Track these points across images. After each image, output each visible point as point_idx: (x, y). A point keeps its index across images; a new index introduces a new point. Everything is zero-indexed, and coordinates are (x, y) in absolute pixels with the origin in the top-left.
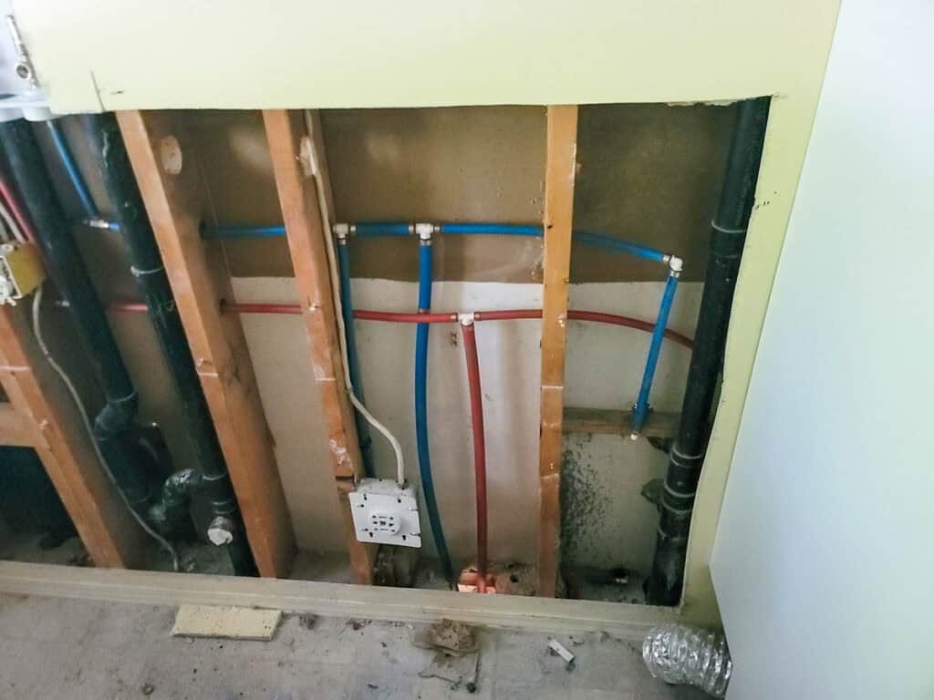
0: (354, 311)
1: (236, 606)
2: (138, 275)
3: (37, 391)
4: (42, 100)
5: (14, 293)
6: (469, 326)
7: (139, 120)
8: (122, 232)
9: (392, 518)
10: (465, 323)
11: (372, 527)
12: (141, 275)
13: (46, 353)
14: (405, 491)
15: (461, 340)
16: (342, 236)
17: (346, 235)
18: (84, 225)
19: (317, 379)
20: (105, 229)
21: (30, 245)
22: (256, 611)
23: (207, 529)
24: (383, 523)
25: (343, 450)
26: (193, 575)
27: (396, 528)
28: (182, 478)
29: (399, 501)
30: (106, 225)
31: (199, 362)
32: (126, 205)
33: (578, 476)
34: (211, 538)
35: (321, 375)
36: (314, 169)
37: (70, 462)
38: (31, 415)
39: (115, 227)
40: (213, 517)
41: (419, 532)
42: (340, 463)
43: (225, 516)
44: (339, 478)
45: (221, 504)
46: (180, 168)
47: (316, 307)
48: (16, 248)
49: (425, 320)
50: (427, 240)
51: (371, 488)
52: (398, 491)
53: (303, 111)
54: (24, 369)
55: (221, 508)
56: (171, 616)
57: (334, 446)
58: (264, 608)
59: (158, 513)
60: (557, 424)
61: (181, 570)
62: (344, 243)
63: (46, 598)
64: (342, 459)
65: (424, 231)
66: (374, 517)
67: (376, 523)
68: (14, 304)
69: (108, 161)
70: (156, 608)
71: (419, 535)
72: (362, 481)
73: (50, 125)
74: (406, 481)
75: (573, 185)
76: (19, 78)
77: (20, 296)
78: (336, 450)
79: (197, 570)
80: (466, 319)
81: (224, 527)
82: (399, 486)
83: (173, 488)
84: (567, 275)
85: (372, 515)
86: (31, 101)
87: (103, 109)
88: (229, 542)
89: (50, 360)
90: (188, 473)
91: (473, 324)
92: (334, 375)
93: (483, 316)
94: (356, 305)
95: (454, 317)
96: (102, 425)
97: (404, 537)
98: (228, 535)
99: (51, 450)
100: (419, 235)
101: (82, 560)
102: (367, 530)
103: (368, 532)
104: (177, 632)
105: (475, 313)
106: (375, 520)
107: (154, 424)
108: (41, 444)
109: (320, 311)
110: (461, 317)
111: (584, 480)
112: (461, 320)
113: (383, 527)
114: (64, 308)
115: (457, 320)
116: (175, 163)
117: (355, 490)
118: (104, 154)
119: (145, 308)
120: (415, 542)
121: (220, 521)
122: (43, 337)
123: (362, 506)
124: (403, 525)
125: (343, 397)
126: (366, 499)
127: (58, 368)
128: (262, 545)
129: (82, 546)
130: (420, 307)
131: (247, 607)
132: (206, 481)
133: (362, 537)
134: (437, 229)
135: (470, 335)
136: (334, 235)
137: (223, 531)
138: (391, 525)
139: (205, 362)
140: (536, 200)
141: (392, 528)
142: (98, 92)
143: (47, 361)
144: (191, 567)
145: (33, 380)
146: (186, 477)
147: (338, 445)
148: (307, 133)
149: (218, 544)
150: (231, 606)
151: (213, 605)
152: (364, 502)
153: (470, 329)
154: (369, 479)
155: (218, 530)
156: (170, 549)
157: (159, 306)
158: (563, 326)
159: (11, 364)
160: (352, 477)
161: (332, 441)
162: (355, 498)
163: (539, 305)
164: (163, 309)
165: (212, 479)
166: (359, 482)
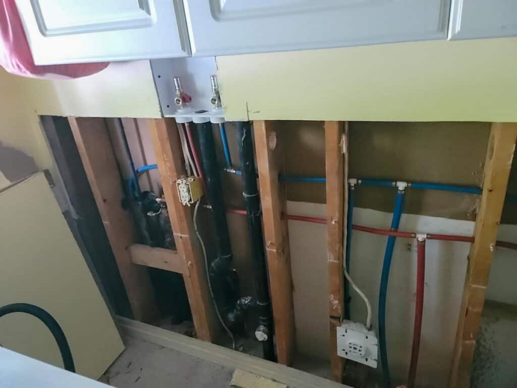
0: (353, 225)
1: (263, 377)
2: (246, 197)
3: (190, 247)
4: (221, 114)
5: (190, 200)
6: (422, 242)
7: (263, 124)
8: (242, 175)
9: (361, 347)
10: (420, 239)
11: (347, 349)
12: (247, 197)
13: (196, 229)
14: (370, 332)
15: (415, 249)
16: (353, 185)
17: (355, 185)
18: (224, 171)
19: (328, 260)
20: (233, 173)
21: (200, 179)
22: (274, 383)
23: (255, 331)
24: (355, 348)
25: (336, 302)
26: (242, 353)
27: (363, 353)
28: (246, 301)
29: (367, 338)
30: (234, 172)
31: (268, 243)
32: (248, 163)
33: (483, 343)
34: (257, 336)
35: (331, 259)
36: (345, 150)
37: (197, 284)
38: (184, 258)
39: (239, 173)
40: (258, 325)
41: (377, 358)
42: (334, 308)
43: (265, 326)
44: (332, 317)
45: (264, 318)
46: (274, 147)
47: (335, 222)
48: (194, 180)
49: (394, 234)
50: (403, 190)
51: (349, 326)
52: (365, 331)
53: (344, 122)
54: (186, 236)
55: (263, 321)
56: (231, 374)
57: (332, 298)
58: (277, 382)
59: (231, 316)
60: (478, 309)
61: (236, 349)
62: (353, 188)
63: (172, 350)
64: (335, 306)
65: (401, 186)
66: (350, 344)
67: (351, 347)
68: (189, 205)
69: (243, 143)
70: (223, 367)
71: (376, 360)
72: (344, 321)
73: (220, 125)
74: (371, 326)
75: (510, 168)
76: (212, 104)
77: (192, 202)
78: (333, 301)
79: (244, 351)
80: (421, 237)
81: (264, 331)
82: (367, 328)
83: (241, 305)
84: (498, 220)
85: (349, 342)
86: (215, 115)
87: (248, 119)
88: (265, 340)
89: (197, 233)
90: (249, 298)
91: (425, 240)
92: (339, 259)
93: (431, 237)
94: (355, 221)
95: (413, 235)
96: (214, 267)
97: (367, 360)
98: (266, 336)
99: (190, 277)
100: (398, 187)
101: (191, 333)
102: (344, 350)
103: (344, 352)
104: (233, 384)
105: (427, 235)
106: (351, 345)
107: (234, 270)
108: (185, 272)
109: (337, 224)
110: (418, 236)
111: (488, 347)
112: (418, 238)
113: (355, 351)
114: (208, 209)
115: (415, 237)
116: (273, 144)
117: (340, 326)
118: (243, 139)
119: (245, 212)
120: (373, 364)
121: (262, 328)
122: (196, 222)
123: (344, 336)
124: (368, 352)
125: (341, 272)
126: (346, 332)
127: (199, 237)
128: (281, 346)
129: (193, 326)
130: (392, 227)
131: (268, 379)
132: (258, 305)
133: (341, 354)
134: (410, 185)
135: (422, 246)
136: (349, 184)
137: (263, 334)
138: (360, 351)
139: (271, 243)
140: (476, 173)
141: (360, 353)
142: (248, 112)
143: (195, 233)
144: (242, 348)
145: (189, 242)
146: (248, 301)
147: (334, 298)
148: (344, 132)
149: (260, 340)
150: (260, 376)
151: (251, 373)
152: (345, 334)
153: (423, 243)
154: (348, 321)
155: (260, 332)
156: (232, 336)
157: (253, 213)
158: (492, 250)
159: (181, 233)
160: (339, 318)
161: (332, 296)
162: (340, 330)
163: (470, 234)
164: (254, 214)
165: (262, 304)
166: (342, 321)
